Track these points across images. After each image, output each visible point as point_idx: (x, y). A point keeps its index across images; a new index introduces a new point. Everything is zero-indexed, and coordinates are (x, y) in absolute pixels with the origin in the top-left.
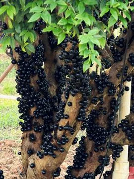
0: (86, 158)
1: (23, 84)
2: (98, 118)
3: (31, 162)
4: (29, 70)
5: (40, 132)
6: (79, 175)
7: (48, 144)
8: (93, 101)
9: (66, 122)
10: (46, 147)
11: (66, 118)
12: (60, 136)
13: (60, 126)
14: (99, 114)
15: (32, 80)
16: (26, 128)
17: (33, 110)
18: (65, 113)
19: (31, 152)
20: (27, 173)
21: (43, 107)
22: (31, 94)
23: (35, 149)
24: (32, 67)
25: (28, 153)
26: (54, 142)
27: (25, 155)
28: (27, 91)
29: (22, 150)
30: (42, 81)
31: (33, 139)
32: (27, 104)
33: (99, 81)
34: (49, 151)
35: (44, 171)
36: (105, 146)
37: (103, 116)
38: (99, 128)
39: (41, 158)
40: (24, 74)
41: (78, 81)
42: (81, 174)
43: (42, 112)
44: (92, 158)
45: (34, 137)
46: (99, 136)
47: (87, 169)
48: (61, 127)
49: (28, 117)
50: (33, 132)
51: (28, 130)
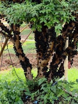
0: (56, 60)
1: (37, 39)
3: (40, 61)
4: (38, 34)
5: (42, 53)
8: (58, 43)
9: (50, 50)
10: (44, 57)
12: (48, 54)
13: (48, 51)
15: (39, 37)
17: (40, 46)
18: (49, 47)
19: (39, 58)
20: (39, 65)
21: (43, 45)
26: (46, 56)
27: (38, 59)
28: (38, 41)
30: (42, 37)
31: (40, 55)
32: (38, 44)
35: (43, 64)
36: (61, 56)
37: (60, 47)
38: (59, 51)
39: (43, 60)
40: (37, 36)
42: (54, 64)
47: (56, 63)
49: (38, 48)
51: (38, 52)
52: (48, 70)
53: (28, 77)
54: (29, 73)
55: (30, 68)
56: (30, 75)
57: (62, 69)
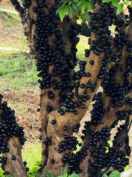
0: (103, 113)
1: (41, 43)
2: (114, 75)
3: (51, 118)
4: (47, 29)
5: (58, 89)
6: (97, 130)
7: (69, 101)
8: (113, 59)
9: (88, 80)
10: (67, 104)
11: (88, 76)
12: (82, 94)
13: (81, 83)
14: (116, 71)
15: (49, 38)
16: (45, 85)
17: (51, 68)
18: (86, 71)
19: (50, 109)
20: (47, 129)
21: (61, 65)
22: (49, 53)
23: (54, 106)
24: (50, 27)
25: (47, 110)
26: (75, 99)
27: (44, 112)
28: (45, 50)
29: (41, 107)
30: (59, 39)
31: (51, 96)
32: (45, 62)
33: (118, 40)
34: (71, 108)
35: (65, 127)
36: (123, 102)
37: (119, 73)
38: (116, 84)
39: (62, 115)
40: (42, 33)
41: (103, 41)
42: (99, 128)
43: (60, 70)
44: (109, 113)
45: (52, 94)
46: (115, 91)
47: (105, 124)
48: (83, 85)
49: (47, 75)
50: (52, 89)
51: (46, 88)
52: (79, 148)
53: (13, 169)
54: (14, 158)
55: (17, 140)
56: (17, 162)
57: (124, 145)
